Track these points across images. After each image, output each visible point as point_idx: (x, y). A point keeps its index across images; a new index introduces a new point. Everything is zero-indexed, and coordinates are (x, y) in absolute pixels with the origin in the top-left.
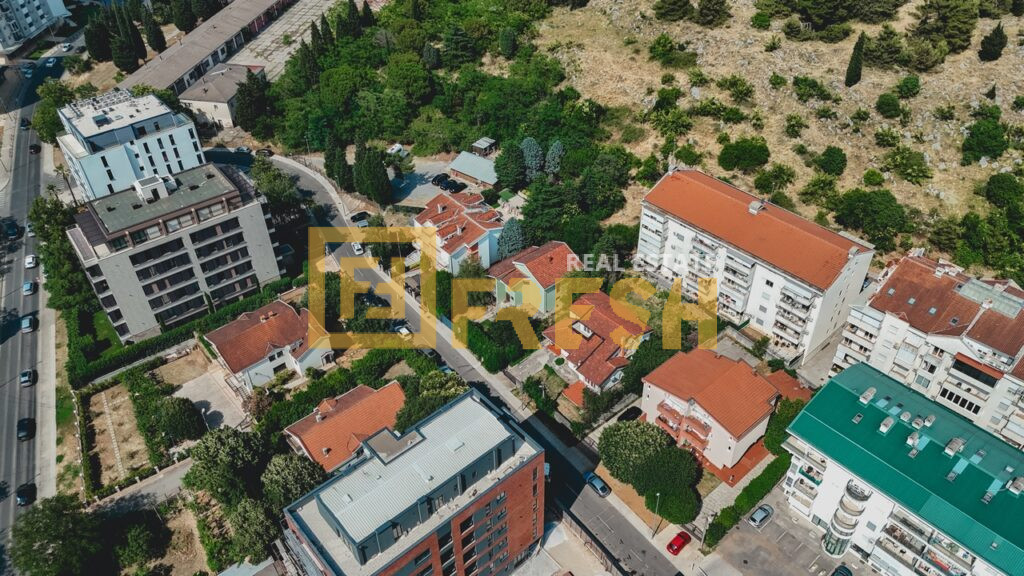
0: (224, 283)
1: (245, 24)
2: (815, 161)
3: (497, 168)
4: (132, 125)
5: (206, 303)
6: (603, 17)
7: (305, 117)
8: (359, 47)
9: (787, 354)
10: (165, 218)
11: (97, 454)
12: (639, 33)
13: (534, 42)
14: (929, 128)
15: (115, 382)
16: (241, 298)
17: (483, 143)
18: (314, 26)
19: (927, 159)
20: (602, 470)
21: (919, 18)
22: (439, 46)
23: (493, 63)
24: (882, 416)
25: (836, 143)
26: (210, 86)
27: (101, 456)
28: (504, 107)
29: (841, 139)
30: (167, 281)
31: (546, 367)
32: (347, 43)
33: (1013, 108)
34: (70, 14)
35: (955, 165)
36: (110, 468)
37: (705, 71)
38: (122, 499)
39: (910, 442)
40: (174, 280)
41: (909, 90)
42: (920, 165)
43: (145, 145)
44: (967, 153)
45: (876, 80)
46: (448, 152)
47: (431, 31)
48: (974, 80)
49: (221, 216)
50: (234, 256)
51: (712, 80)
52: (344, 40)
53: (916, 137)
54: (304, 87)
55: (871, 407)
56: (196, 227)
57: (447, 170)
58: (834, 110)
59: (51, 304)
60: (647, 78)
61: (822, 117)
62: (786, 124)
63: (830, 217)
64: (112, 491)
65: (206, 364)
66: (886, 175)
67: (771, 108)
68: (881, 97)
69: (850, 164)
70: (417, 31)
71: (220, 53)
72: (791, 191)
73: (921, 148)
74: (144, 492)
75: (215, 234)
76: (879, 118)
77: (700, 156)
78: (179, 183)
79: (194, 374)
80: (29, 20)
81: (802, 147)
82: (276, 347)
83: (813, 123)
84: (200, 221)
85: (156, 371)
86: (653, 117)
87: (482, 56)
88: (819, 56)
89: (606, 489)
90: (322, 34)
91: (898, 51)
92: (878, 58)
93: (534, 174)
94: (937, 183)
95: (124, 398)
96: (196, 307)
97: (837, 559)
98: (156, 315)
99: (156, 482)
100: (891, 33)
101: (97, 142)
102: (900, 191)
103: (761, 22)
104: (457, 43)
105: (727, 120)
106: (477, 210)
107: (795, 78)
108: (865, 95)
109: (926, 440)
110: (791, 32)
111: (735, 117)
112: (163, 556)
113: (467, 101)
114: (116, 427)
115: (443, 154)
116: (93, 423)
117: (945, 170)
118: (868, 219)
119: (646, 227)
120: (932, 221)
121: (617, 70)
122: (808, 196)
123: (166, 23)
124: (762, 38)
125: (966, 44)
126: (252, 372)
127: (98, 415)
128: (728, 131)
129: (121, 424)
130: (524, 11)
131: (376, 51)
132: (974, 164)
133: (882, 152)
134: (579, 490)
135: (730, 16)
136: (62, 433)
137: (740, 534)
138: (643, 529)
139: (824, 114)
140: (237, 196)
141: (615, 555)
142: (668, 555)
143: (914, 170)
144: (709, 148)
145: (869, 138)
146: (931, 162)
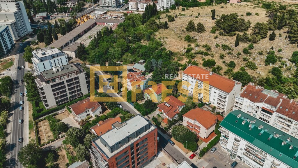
0: (74, 94)
1: (79, 33)
2: (228, 65)
3: (145, 67)
4: (51, 55)
5: (69, 99)
6: (172, 31)
7: (95, 54)
8: (109, 38)
9: (221, 111)
10: (60, 76)
11: (39, 136)
12: (182, 35)
13: (155, 37)
14: (256, 56)
15: (45, 119)
16: (78, 98)
17: (142, 61)
18: (97, 33)
19: (256, 64)
20: (173, 139)
21: (253, 30)
22: (130, 38)
23: (144, 42)
24: (243, 120)
25: (233, 60)
26: (70, 47)
27: (41, 137)
28: (147, 52)
29: (234, 60)
30: (59, 93)
31: (158, 115)
32: (106, 37)
33: (278, 52)
34: (33, 31)
35: (263, 65)
36: (43, 140)
37: (199, 43)
38: (46, 147)
39: (249, 126)
40: (61, 92)
41: (251, 47)
42: (254, 65)
43: (54, 60)
44: (267, 63)
45: (243, 45)
46: (132, 63)
47: (128, 34)
48: (268, 45)
49: (74, 76)
50: (77, 87)
51: (201, 45)
52: (105, 37)
53: (253, 59)
54: (95, 48)
55: (240, 119)
56: (68, 79)
57: (132, 68)
58: (232, 52)
59: (28, 100)
60: (184, 45)
61: (229, 54)
62: (220, 56)
63: (232, 78)
64: (44, 145)
65: (68, 115)
66: (246, 68)
67: (216, 52)
68: (244, 49)
69: (237, 66)
70: (124, 34)
71: (72, 40)
72: (221, 72)
73: (255, 62)
74: (52, 146)
75: (72, 81)
76: (244, 54)
77: (198, 64)
78: (64, 68)
79: (65, 117)
80: (22, 32)
81: (224, 61)
82: (87, 109)
83: (227, 56)
84: (69, 77)
85: (55, 116)
86: (185, 54)
87: (141, 40)
88: (228, 40)
89: (173, 143)
90: (99, 35)
91: (248, 38)
92: (243, 40)
93: (154, 68)
94: (259, 70)
95: (47, 123)
96: (66, 100)
97: (234, 160)
98: (56, 102)
99: (55, 143)
100: (246, 34)
101: (42, 59)
102: (249, 72)
103: (213, 32)
104: (135, 37)
105: (205, 55)
106: (140, 76)
107: (222, 45)
108: (240, 49)
109: (253, 126)
110: (221, 34)
111: (207, 54)
112: (57, 161)
113: (137, 51)
114: (45, 130)
115: (131, 64)
116: (39, 129)
117: (261, 67)
118: (241, 79)
119: (184, 80)
120: (258, 79)
121: (176, 43)
122: (226, 73)
123: (58, 33)
124: (214, 36)
125: (265, 37)
126: (81, 115)
127: (40, 127)
128: (205, 58)
129: (46, 129)
130: (152, 30)
131: (113, 39)
132: (268, 65)
133: (245, 62)
134: (167, 144)
135: (205, 30)
136: (30, 131)
137: (209, 154)
138: (183, 153)
139: (230, 53)
140: (79, 71)
141: (176, 160)
142: (190, 159)
143: (253, 67)
144: (200, 62)
145: (241, 59)
146: (257, 65)
